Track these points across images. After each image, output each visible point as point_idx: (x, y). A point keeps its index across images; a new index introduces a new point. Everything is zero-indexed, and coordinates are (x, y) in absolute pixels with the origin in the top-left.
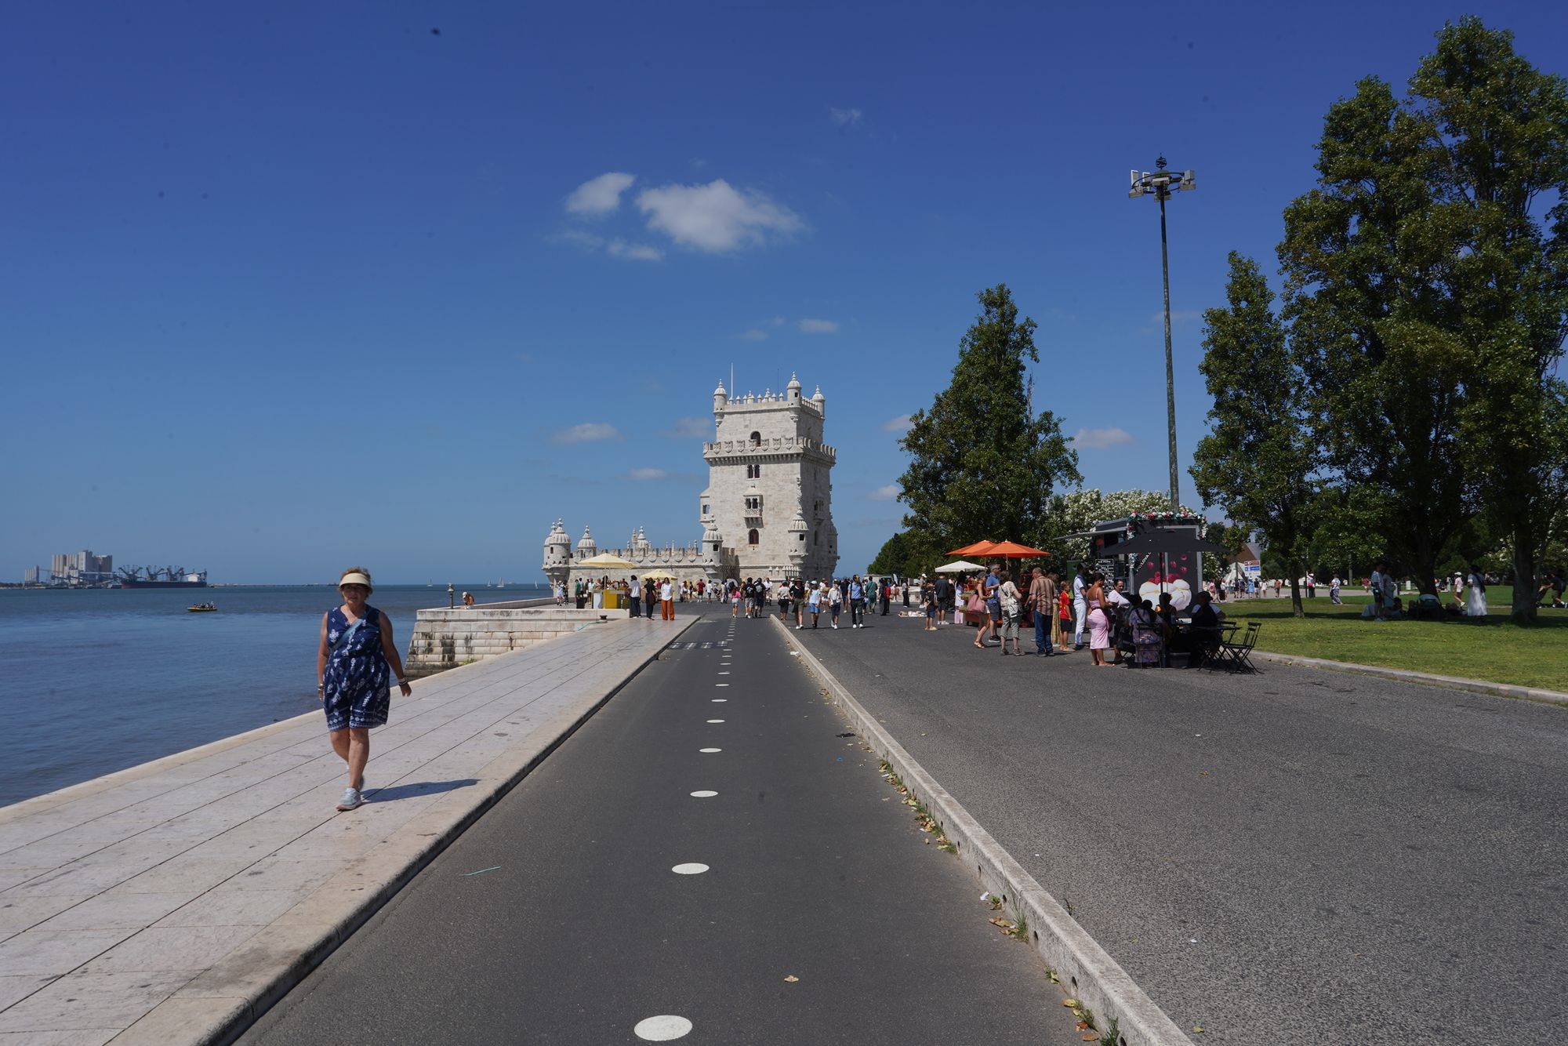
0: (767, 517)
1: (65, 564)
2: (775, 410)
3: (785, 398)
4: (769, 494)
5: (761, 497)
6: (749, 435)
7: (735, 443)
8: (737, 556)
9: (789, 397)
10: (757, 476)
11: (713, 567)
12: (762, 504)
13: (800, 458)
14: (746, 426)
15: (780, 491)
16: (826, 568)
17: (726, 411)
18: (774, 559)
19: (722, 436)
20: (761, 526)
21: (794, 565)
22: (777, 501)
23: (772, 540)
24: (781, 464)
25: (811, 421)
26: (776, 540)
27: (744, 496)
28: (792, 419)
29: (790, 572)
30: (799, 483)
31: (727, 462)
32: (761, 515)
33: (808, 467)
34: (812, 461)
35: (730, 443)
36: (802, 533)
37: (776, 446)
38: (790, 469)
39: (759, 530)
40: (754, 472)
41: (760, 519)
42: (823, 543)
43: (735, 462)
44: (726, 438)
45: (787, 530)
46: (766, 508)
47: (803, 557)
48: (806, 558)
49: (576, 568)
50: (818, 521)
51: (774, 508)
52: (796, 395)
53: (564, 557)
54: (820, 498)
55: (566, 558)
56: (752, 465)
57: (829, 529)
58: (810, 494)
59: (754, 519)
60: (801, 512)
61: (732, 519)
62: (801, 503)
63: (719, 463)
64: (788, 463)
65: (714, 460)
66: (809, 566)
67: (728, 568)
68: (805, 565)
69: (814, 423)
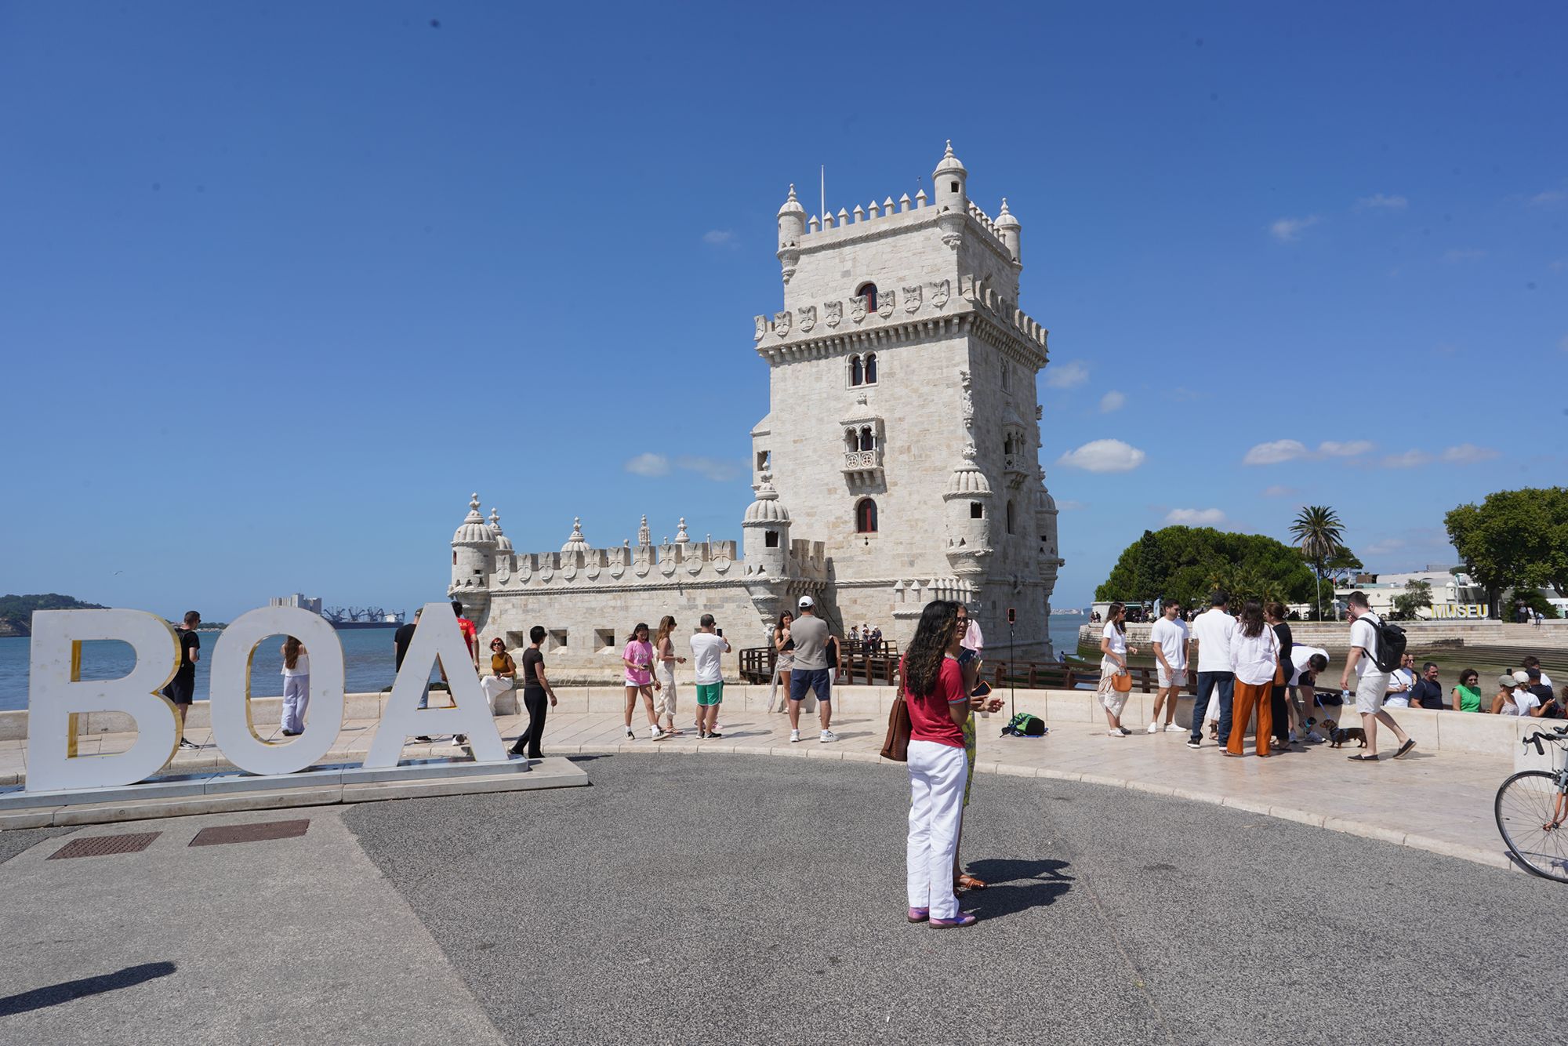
0: (894, 467)
2: (907, 230)
3: (930, 200)
4: (897, 415)
5: (881, 423)
6: (852, 292)
7: (821, 312)
8: (830, 561)
9: (938, 194)
10: (871, 378)
11: (766, 583)
12: (881, 439)
13: (967, 327)
14: (846, 274)
15: (922, 406)
16: (1036, 585)
17: (804, 246)
18: (912, 564)
19: (795, 298)
20: (882, 488)
21: (960, 576)
22: (917, 431)
23: (907, 521)
24: (922, 345)
25: (991, 262)
26: (917, 520)
27: (842, 423)
28: (947, 243)
29: (948, 592)
30: (966, 383)
31: (806, 353)
32: (882, 465)
33: (987, 353)
34: (996, 342)
35: (809, 311)
36: (976, 501)
37: (911, 305)
38: (943, 355)
39: (878, 499)
40: (864, 370)
41: (879, 474)
42: (1024, 528)
43: (823, 352)
44: (806, 305)
45: (940, 496)
46: (893, 448)
47: (981, 556)
48: (988, 560)
49: (501, 594)
50: (1012, 473)
51: (909, 447)
52: (955, 187)
53: (477, 572)
54: (1017, 425)
55: (483, 573)
56: (860, 355)
57: (1039, 500)
58: (994, 414)
59: (866, 475)
60: (974, 451)
61: (817, 477)
62: (973, 431)
63: (788, 357)
64: (940, 340)
65: (778, 352)
66: (997, 578)
67: (807, 586)
68: (985, 576)
69: (999, 269)
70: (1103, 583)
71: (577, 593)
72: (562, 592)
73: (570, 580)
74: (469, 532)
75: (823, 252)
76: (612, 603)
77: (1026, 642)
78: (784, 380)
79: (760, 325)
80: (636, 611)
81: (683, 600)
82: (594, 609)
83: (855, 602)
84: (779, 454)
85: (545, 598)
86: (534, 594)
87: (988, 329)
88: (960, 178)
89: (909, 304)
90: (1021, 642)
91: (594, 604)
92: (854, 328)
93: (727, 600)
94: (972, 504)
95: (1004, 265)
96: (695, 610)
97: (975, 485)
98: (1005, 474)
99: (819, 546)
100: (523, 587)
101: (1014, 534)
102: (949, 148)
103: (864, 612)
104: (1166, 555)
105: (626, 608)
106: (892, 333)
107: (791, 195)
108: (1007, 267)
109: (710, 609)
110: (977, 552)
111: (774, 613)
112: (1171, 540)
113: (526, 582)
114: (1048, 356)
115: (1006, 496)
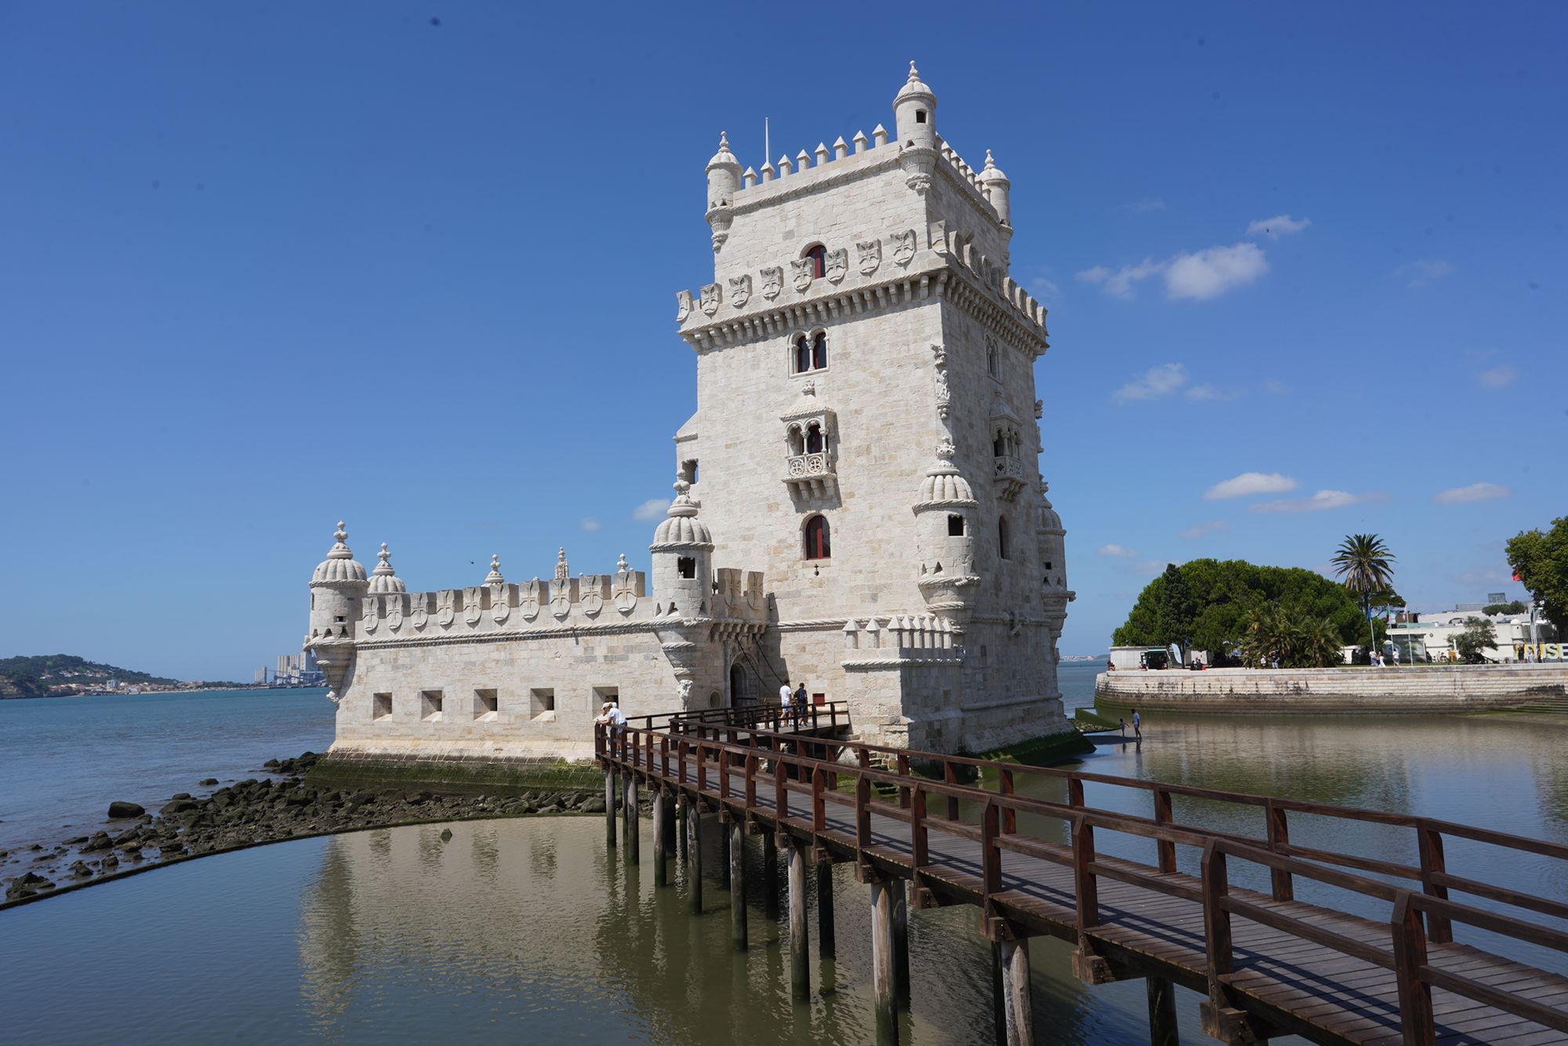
0: (849, 475)
1: (288, 665)
2: (863, 174)
3: (891, 136)
4: (853, 406)
5: (832, 418)
6: (796, 257)
7: (758, 282)
8: (771, 597)
9: (901, 127)
10: (820, 362)
11: (678, 626)
12: (833, 438)
13: (939, 289)
14: (789, 235)
15: (885, 394)
16: (1039, 625)
17: (737, 204)
18: (874, 598)
19: (727, 267)
20: (836, 501)
21: (937, 613)
22: (877, 425)
23: (867, 542)
24: (884, 316)
25: (973, 220)
26: (881, 541)
27: (784, 420)
28: (912, 187)
29: (917, 635)
30: (939, 361)
31: (739, 335)
32: (835, 472)
33: (968, 326)
34: (979, 314)
35: (742, 281)
36: (955, 513)
37: (867, 266)
38: (909, 326)
39: (831, 516)
40: (811, 352)
41: (829, 484)
42: (1023, 552)
43: (760, 332)
44: (737, 275)
45: (908, 509)
46: (848, 448)
47: (962, 586)
48: (973, 590)
49: (368, 646)
50: (1003, 480)
51: (868, 447)
52: (921, 117)
53: (341, 619)
54: (1011, 420)
55: (346, 621)
56: (806, 333)
57: (1041, 518)
58: (980, 406)
59: (814, 485)
60: (951, 448)
61: (755, 490)
62: (950, 422)
63: (718, 341)
64: (905, 309)
65: (706, 335)
66: (986, 616)
67: (738, 630)
68: (970, 613)
69: (983, 231)
70: (1122, 625)
71: (454, 643)
72: (437, 642)
73: (447, 626)
74: (330, 569)
75: (761, 211)
76: (495, 655)
77: (1028, 699)
78: (714, 369)
79: (684, 302)
80: (523, 666)
81: (579, 651)
82: (473, 664)
83: (804, 649)
84: (709, 462)
85: (417, 651)
86: (405, 646)
87: (967, 294)
88: (928, 105)
89: (865, 265)
90: (1022, 699)
91: (473, 658)
92: (798, 299)
93: (631, 649)
94: (949, 517)
95: (990, 226)
96: (594, 663)
97: (953, 492)
98: (995, 481)
99: (756, 578)
100: (392, 636)
101: (1009, 559)
102: (913, 70)
103: (815, 663)
104: (1192, 591)
105: (511, 662)
106: (844, 302)
107: (723, 145)
108: (993, 229)
109: (612, 661)
110: (957, 580)
111: (691, 665)
112: (1198, 575)
113: (396, 630)
114: (1048, 340)
115: (998, 510)
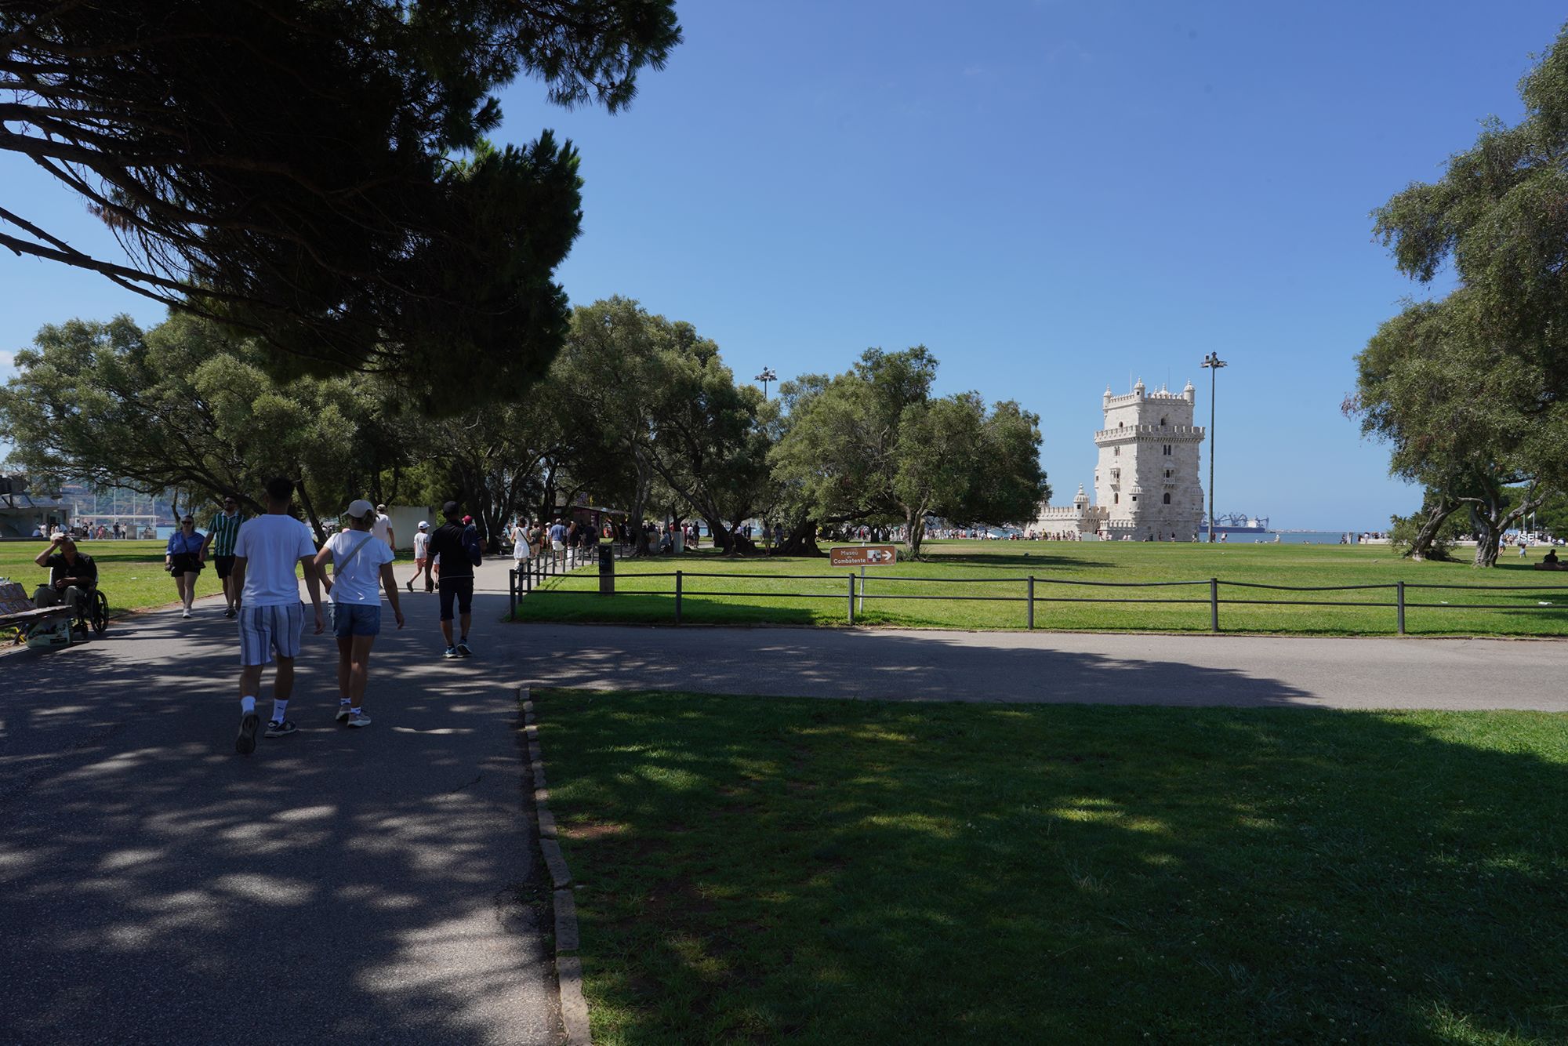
2: (1129, 406)
4: (1123, 467)
5: (1119, 470)
6: (1118, 425)
7: (1109, 431)
8: (1108, 513)
12: (1120, 474)
13: (1137, 439)
14: (1118, 418)
15: (1128, 464)
18: (1124, 514)
21: (1132, 519)
22: (1126, 472)
25: (1168, 409)
26: (1125, 501)
27: (1111, 469)
28: (1136, 412)
29: (1118, 524)
30: (1136, 457)
31: (1106, 445)
32: (1119, 483)
33: (1152, 445)
34: (1154, 442)
35: (1105, 431)
38: (1132, 448)
39: (1119, 493)
40: (1118, 452)
46: (1122, 477)
48: (1139, 514)
51: (1125, 477)
52: (1138, 393)
56: (1117, 446)
57: (1193, 491)
58: (1156, 466)
60: (1138, 480)
62: (1137, 473)
66: (1150, 519)
68: (1139, 519)
69: (1175, 410)
75: (1113, 410)
78: (1101, 453)
79: (1097, 434)
84: (1099, 477)
87: (1149, 438)
92: (1118, 437)
93: (1071, 524)
94: (1133, 497)
97: (1135, 491)
98: (1159, 485)
99: (1103, 508)
101: (1170, 504)
106: (1124, 440)
109: (1069, 527)
111: (1081, 528)
115: (1163, 492)
